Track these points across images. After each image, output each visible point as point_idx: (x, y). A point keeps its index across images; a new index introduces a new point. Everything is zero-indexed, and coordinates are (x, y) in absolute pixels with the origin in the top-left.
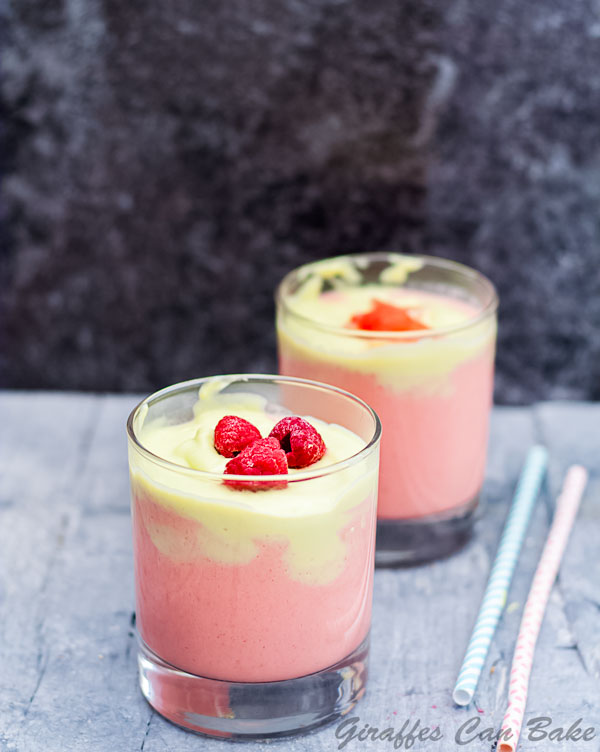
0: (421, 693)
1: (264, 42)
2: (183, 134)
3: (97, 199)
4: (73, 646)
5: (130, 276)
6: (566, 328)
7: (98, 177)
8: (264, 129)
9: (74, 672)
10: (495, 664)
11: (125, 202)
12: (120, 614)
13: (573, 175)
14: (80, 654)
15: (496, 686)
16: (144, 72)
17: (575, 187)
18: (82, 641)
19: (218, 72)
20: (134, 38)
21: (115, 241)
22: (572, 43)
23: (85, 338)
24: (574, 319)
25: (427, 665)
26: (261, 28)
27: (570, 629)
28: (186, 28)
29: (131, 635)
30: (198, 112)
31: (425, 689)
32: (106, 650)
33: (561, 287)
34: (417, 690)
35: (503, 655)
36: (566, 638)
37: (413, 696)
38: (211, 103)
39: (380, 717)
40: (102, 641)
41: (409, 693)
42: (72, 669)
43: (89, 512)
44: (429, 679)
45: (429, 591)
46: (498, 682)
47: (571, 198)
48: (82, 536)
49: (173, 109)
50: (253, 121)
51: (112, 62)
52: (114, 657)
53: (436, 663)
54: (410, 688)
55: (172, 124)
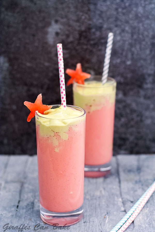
0: (87, 222)
1: (47, 68)
2: (28, 90)
3: (7, 107)
4: (3, 213)
5: (16, 126)
6: (123, 136)
7: (8, 101)
8: (48, 89)
9: (3, 219)
10: (105, 215)
11: (14, 107)
12: (14, 206)
13: (124, 98)
14: (4, 215)
15: (106, 220)
16: (18, 76)
17: (125, 101)
18: (5, 212)
19: (36, 75)
20: (16, 67)
21: (12, 117)
22: (123, 66)
23: (6, 141)
24: (125, 134)
25: (89, 216)
26: (47, 64)
27: (124, 207)
28: (28, 64)
29: (17, 210)
30: (32, 85)
31: (88, 221)
32: (11, 214)
33: (122, 126)
34: (86, 222)
35: (107, 213)
36: (123, 209)
37: (85, 223)
38: (35, 83)
39: (77, 228)
40: (9, 212)
41: (84, 222)
42: (2, 219)
43: (7, 182)
44: (89, 219)
45: (90, 199)
46: (106, 219)
47: (124, 104)
48: (5, 188)
49: (26, 84)
50: (45, 87)
51: (11, 73)
52: (12, 216)
53: (91, 215)
54: (85, 221)
55: (25, 88)
